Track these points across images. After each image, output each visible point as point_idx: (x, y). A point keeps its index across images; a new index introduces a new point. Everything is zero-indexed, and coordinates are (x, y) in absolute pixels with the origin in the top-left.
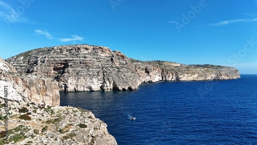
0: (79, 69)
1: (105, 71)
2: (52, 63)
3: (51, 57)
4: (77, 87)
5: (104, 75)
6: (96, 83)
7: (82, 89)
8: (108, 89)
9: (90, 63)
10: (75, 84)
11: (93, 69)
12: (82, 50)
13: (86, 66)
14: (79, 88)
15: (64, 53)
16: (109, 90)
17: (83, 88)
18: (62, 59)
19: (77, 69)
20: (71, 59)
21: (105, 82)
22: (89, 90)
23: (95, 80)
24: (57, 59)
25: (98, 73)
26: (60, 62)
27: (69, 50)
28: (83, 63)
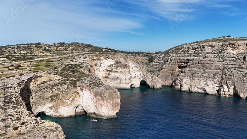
0: (196, 69)
1: (225, 73)
2: (178, 62)
3: (178, 56)
4: (191, 87)
5: (222, 77)
6: (211, 86)
7: (196, 90)
8: (225, 94)
9: (208, 64)
10: (189, 84)
11: (210, 70)
12: (207, 48)
13: (204, 66)
14: (192, 88)
15: (190, 52)
16: (227, 96)
17: (197, 88)
18: (186, 58)
19: (193, 69)
20: (192, 58)
21: (221, 86)
22: (203, 92)
23: (210, 83)
24: (181, 58)
25: (215, 75)
26: (183, 61)
27: (196, 48)
28: (201, 64)
